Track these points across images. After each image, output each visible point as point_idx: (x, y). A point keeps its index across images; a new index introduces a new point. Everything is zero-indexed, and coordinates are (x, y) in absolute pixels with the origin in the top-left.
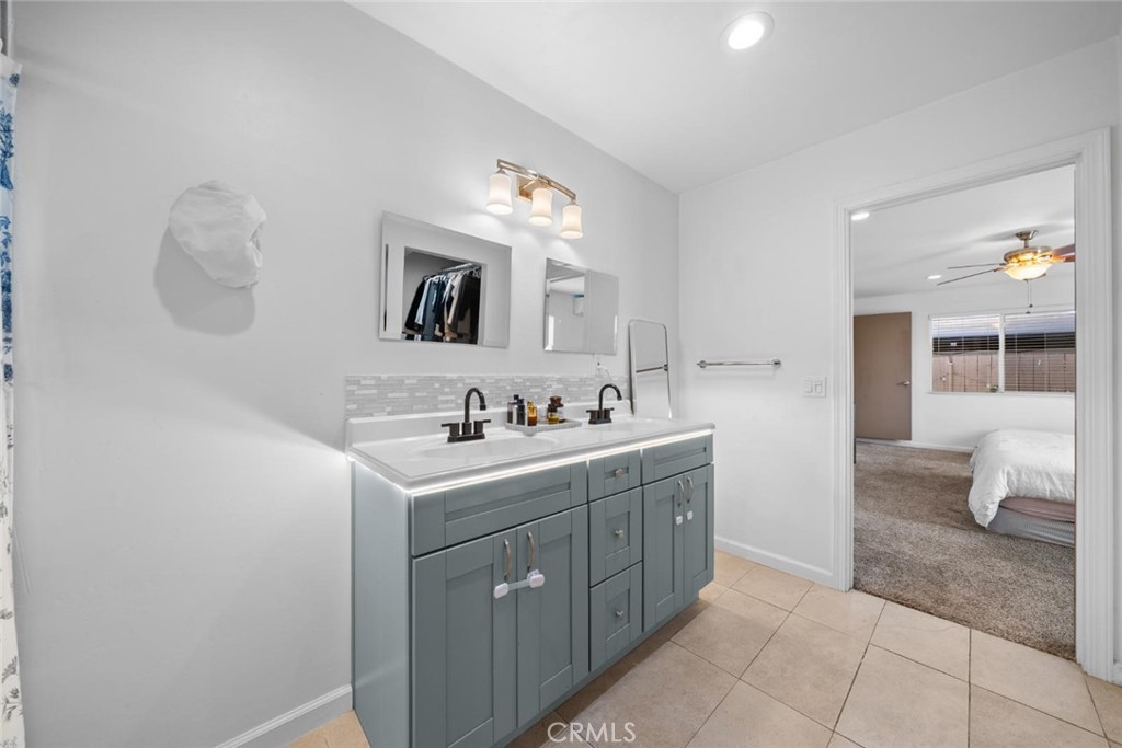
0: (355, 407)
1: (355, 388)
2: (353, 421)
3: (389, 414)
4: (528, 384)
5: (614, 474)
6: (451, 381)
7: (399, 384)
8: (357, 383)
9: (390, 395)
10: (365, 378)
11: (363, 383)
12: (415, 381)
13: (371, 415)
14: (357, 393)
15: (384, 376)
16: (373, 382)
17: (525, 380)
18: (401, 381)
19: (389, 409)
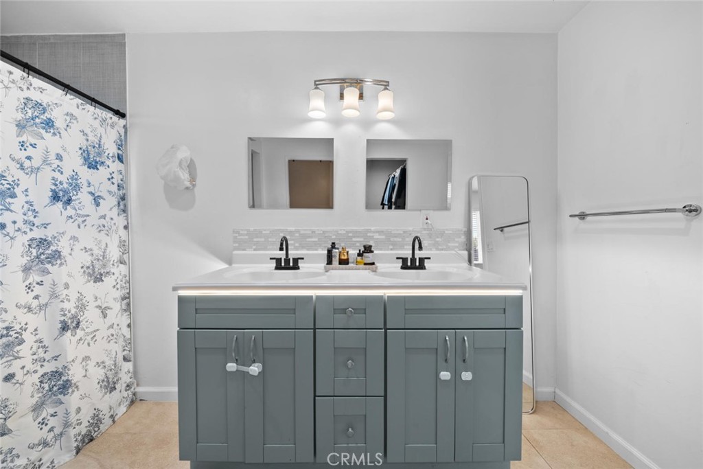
0: (237, 245)
1: (237, 235)
2: (235, 252)
3: (255, 250)
4: (350, 235)
5: (344, 311)
6: (291, 232)
7: (258, 233)
8: (238, 232)
9: (255, 240)
10: (242, 230)
11: (241, 232)
12: (268, 232)
13: (244, 250)
14: (238, 237)
15: (252, 229)
16: (246, 232)
17: (348, 232)
18: (260, 232)
19: (254, 247)
